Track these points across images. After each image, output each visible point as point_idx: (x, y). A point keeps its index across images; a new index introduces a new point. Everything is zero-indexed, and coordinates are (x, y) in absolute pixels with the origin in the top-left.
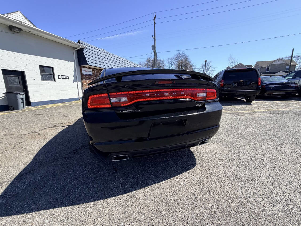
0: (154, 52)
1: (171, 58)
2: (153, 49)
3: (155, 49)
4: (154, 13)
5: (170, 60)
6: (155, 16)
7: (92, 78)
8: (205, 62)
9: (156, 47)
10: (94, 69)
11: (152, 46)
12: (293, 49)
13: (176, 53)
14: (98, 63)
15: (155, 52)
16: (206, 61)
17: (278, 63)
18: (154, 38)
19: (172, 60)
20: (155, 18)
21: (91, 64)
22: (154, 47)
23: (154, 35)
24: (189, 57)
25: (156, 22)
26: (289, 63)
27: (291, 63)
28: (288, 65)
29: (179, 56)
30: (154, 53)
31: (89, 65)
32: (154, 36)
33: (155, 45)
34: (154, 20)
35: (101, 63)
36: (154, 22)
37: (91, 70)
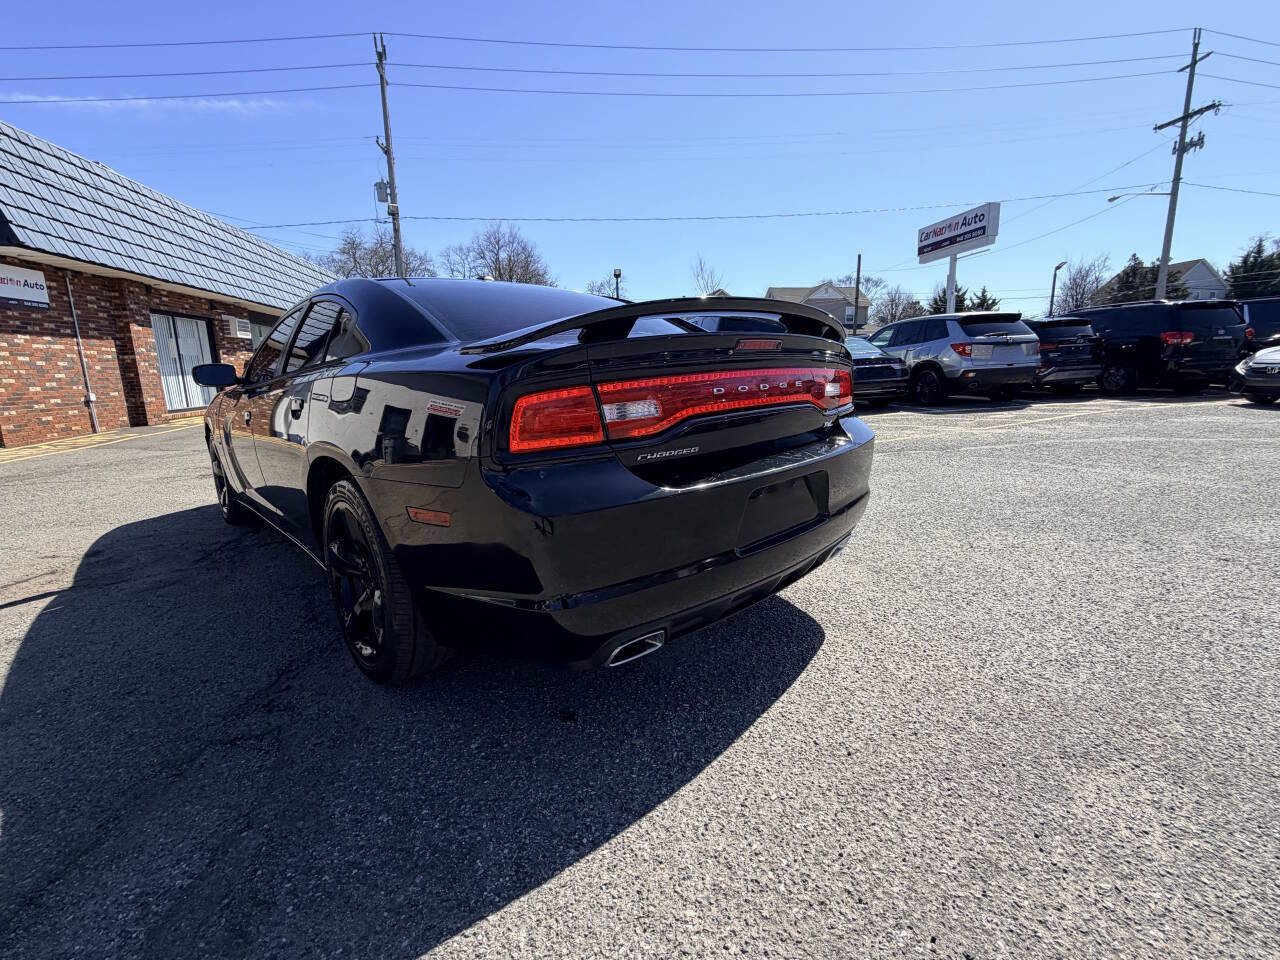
0: (389, 214)
1: (461, 249)
2: (387, 201)
3: (394, 200)
4: (378, 36)
5: (455, 258)
6: (380, 49)
7: (46, 325)
8: (617, 276)
9: (397, 191)
10: (60, 274)
11: (380, 186)
12: (859, 256)
13: (483, 229)
14: (88, 237)
15: (394, 214)
16: (617, 273)
17: (826, 296)
18: (387, 151)
19: (464, 257)
20: (381, 56)
21: (39, 241)
22: (386, 190)
23: (383, 133)
24: (537, 252)
25: (387, 77)
26: (852, 299)
27: (857, 298)
28: (850, 304)
29: (495, 242)
30: (391, 220)
31: (28, 247)
32: (382, 140)
33: (391, 184)
34: (380, 66)
35: (105, 243)
36: (382, 77)
37: (38, 277)
